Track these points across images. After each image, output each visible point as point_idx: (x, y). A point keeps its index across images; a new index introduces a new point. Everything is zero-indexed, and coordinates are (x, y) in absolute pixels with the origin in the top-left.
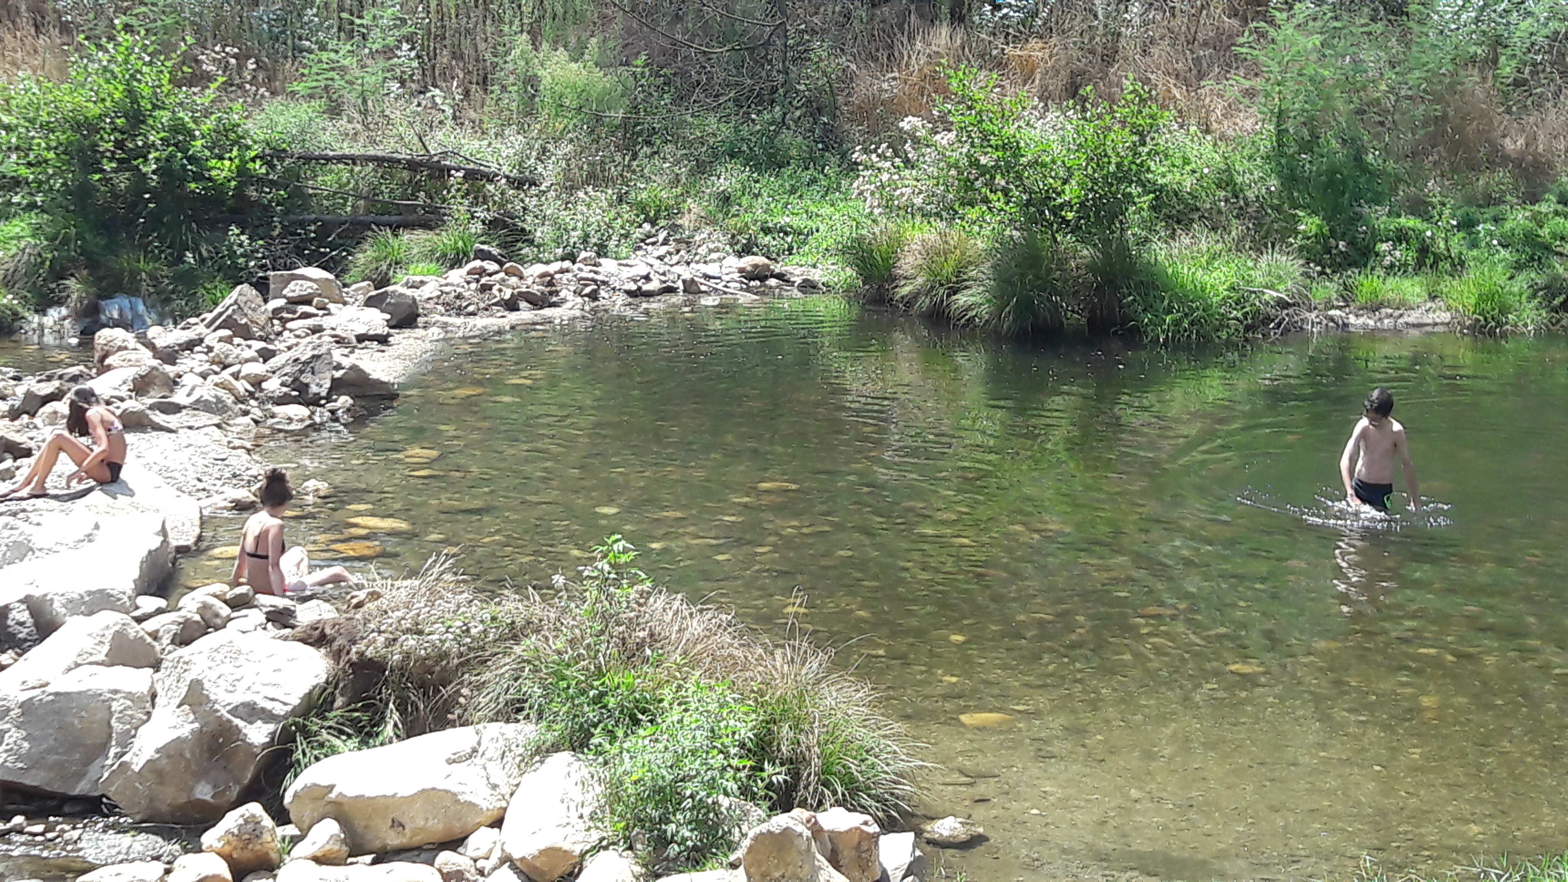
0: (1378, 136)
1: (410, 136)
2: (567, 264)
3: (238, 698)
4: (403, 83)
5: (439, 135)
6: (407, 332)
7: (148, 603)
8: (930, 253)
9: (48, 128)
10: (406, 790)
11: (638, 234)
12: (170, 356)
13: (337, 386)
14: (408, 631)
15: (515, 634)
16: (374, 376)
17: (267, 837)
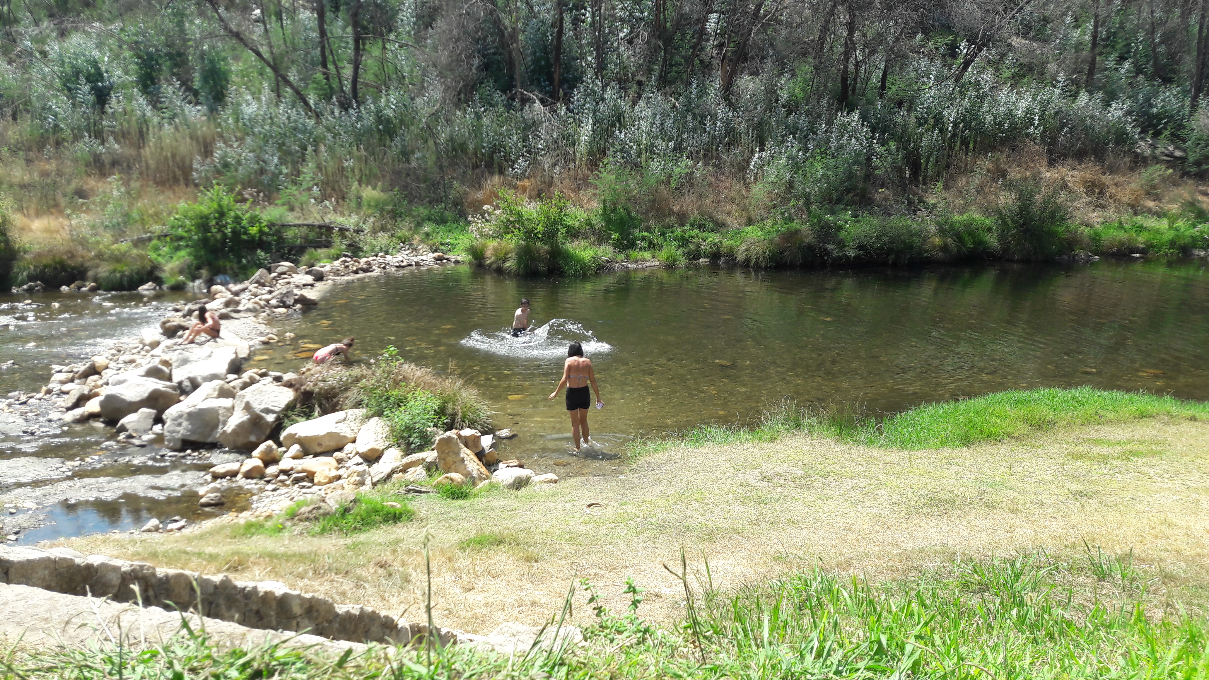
0: (635, 207)
1: (318, 217)
2: (375, 258)
3: (263, 406)
4: (315, 199)
5: (329, 216)
6: (320, 283)
7: (231, 377)
8: (495, 249)
9: (191, 219)
10: (322, 433)
11: (398, 247)
12: (237, 294)
13: (296, 302)
14: (320, 381)
15: (357, 380)
16: (309, 297)
17: (275, 452)
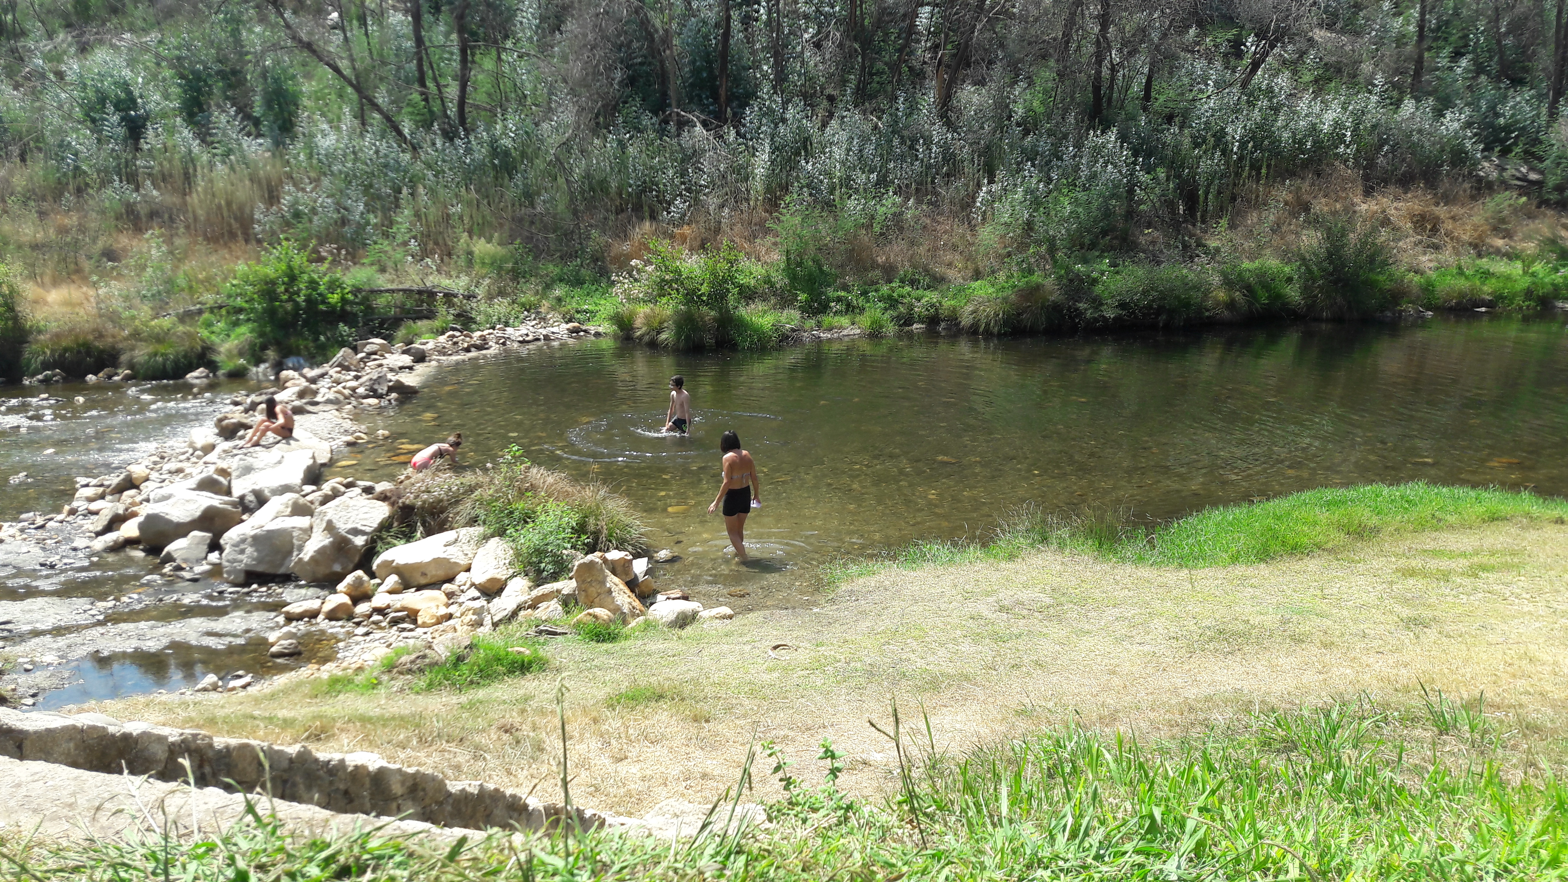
0: (827, 259)
1: (417, 279)
2: (491, 331)
3: (350, 526)
4: (413, 257)
5: (431, 278)
6: (421, 365)
7: (308, 488)
8: (647, 317)
9: (253, 285)
10: (427, 558)
11: (522, 316)
12: (313, 381)
13: (391, 390)
14: (423, 492)
15: (471, 489)
16: (407, 384)
17: (366, 585)
